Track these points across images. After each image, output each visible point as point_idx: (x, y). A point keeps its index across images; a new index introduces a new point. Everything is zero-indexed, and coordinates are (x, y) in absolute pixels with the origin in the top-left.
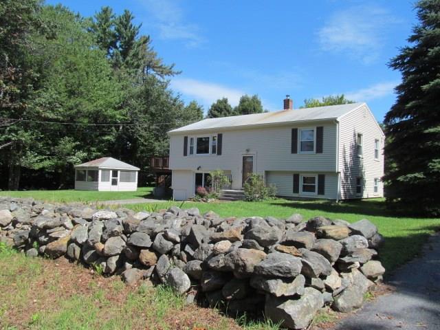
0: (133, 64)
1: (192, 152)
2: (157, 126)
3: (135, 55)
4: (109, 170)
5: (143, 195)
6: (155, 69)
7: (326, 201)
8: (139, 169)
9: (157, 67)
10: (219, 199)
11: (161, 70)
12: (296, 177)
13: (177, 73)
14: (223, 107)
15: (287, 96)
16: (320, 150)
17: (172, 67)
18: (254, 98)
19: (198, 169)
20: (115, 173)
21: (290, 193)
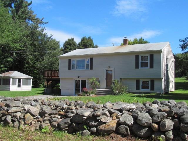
0: (23, 17)
1: (73, 68)
2: (38, 53)
3: (24, 12)
4: (16, 78)
5: (40, 93)
6: (33, 20)
7: (157, 94)
8: (33, 78)
9: (34, 19)
10: (96, 94)
11: (36, 21)
12: (138, 81)
13: (46, 23)
14: (72, 43)
15: (125, 38)
16: (152, 66)
17: (42, 19)
18: (89, 38)
19: (78, 78)
20: (19, 80)
21: (135, 90)
